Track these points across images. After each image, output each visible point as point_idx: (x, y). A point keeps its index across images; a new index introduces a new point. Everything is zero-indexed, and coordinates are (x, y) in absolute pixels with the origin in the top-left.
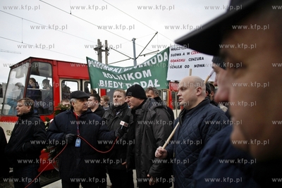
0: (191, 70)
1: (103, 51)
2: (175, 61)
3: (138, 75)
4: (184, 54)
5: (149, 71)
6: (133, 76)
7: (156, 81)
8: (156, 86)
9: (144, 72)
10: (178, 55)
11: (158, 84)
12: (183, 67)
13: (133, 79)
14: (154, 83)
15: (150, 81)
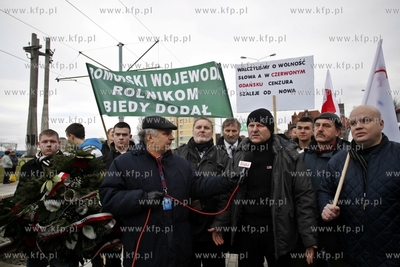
0: (274, 97)
1: (42, 54)
2: (247, 85)
3: (180, 95)
4: (260, 76)
5: (196, 89)
6: (173, 95)
7: (205, 108)
8: (205, 113)
9: (189, 90)
10: (250, 77)
11: (208, 111)
12: (261, 93)
13: (172, 99)
14: (201, 109)
15: (195, 107)
